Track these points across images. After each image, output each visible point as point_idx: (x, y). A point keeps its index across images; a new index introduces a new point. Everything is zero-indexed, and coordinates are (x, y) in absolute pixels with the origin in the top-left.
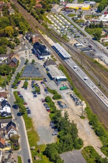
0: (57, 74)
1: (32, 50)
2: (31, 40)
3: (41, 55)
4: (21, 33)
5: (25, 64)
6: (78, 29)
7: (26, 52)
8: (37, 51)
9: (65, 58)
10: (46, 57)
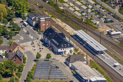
0: (91, 74)
1: (42, 41)
2: (37, 27)
3: (59, 47)
4: (18, 15)
5: (35, 61)
6: (108, 10)
7: (33, 43)
8: (52, 41)
9: (97, 52)
10: (68, 51)
